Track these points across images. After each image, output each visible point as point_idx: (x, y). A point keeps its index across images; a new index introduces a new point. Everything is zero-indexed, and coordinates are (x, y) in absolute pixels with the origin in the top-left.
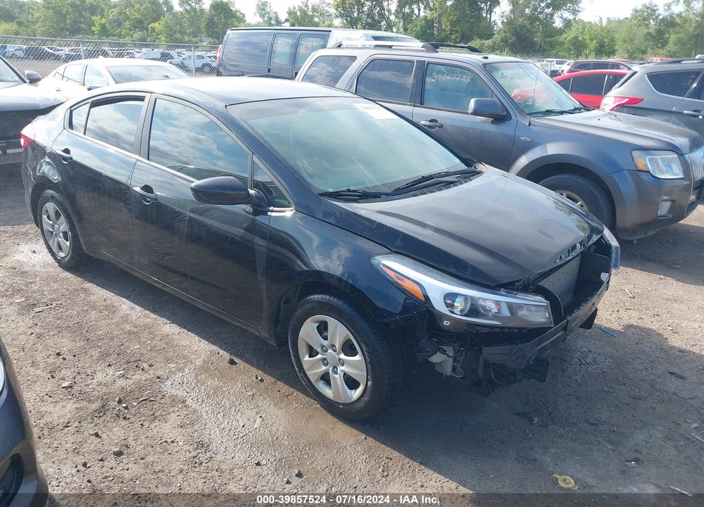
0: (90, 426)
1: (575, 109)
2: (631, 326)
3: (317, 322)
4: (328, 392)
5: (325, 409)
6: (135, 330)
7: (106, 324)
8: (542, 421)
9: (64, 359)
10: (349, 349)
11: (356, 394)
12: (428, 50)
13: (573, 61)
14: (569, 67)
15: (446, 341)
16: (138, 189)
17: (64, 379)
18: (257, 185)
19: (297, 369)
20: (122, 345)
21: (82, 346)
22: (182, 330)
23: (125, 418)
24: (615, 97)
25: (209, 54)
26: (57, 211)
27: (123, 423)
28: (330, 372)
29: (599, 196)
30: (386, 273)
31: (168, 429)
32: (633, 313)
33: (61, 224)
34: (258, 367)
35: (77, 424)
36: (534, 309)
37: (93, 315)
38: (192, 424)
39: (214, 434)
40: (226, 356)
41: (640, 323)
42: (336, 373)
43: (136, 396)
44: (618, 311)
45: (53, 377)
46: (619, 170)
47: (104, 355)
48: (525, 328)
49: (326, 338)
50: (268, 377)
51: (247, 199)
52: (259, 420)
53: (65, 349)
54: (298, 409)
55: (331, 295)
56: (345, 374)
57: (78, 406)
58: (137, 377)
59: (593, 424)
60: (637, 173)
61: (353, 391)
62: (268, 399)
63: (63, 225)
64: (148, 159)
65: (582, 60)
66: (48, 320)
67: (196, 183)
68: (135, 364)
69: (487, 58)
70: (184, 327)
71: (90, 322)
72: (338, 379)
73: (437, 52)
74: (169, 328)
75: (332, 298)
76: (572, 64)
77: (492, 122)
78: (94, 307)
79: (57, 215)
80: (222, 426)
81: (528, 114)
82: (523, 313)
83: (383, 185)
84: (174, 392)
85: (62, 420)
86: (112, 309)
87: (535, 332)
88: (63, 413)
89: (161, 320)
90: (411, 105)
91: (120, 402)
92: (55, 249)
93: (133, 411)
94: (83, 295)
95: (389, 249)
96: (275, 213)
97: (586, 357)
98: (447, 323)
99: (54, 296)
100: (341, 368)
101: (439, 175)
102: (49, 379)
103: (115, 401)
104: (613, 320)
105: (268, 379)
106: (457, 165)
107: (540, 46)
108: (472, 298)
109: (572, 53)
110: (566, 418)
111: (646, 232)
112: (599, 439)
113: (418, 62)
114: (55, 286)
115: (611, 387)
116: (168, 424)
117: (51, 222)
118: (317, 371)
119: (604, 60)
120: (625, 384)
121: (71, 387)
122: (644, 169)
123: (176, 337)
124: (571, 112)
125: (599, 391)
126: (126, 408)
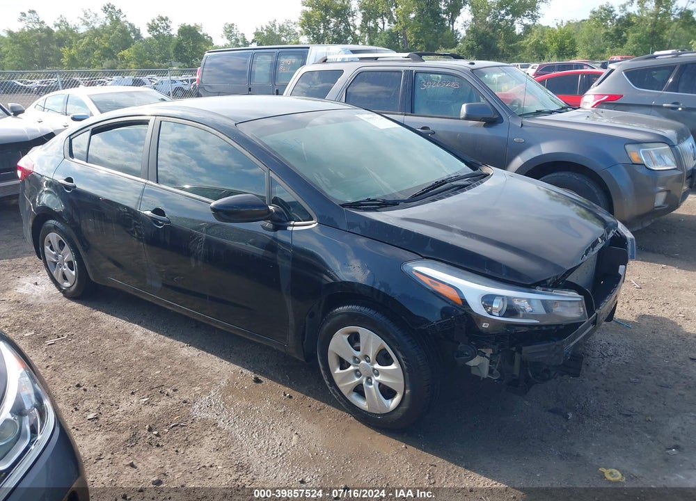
0: (124, 456)
1: (563, 108)
2: (644, 316)
3: (348, 334)
4: (363, 404)
5: (360, 421)
6: (153, 355)
7: (122, 351)
8: (577, 416)
9: (85, 390)
10: (384, 358)
11: (393, 403)
12: (415, 60)
13: (538, 65)
14: (534, 71)
15: (486, 343)
16: (148, 213)
17: (88, 411)
18: (276, 201)
19: (327, 382)
20: (142, 371)
21: (102, 376)
22: (201, 352)
23: (158, 446)
24: (595, 95)
25: (180, 78)
26: (61, 241)
27: (157, 450)
28: (364, 383)
29: (596, 191)
30: (420, 280)
31: (204, 453)
32: (644, 304)
33: (66, 253)
34: (284, 384)
35: (109, 456)
36: (568, 305)
37: (107, 343)
38: (228, 446)
39: (251, 454)
40: (251, 375)
41: (652, 313)
42: (371, 384)
43: (165, 423)
44: (628, 302)
45: (76, 409)
46: (614, 164)
47: (126, 384)
48: (561, 325)
49: (358, 349)
50: (296, 393)
51: (268, 215)
52: (295, 437)
53: (84, 379)
54: (333, 424)
55: (361, 305)
56: (380, 384)
57: (108, 437)
58: (162, 403)
59: (627, 415)
60: (633, 166)
61: (390, 401)
62: (300, 415)
63: (68, 254)
64: (157, 183)
65: (545, 63)
66: (62, 352)
67: (214, 203)
68: (158, 390)
69: (473, 64)
70: (203, 349)
71: (106, 350)
72: (372, 389)
73: (424, 61)
74: (186, 351)
75: (362, 309)
76: (537, 68)
77: (484, 126)
78: (107, 336)
79: (61, 245)
80: (259, 446)
81: (520, 116)
82: (557, 310)
83: (400, 192)
84: (204, 415)
85: (93, 453)
86: (126, 337)
87: (569, 328)
88: (93, 445)
89: (178, 344)
90: (402, 114)
91: (150, 430)
92: (59, 279)
93: (165, 438)
94: (93, 325)
95: (420, 255)
96: (298, 227)
97: (607, 349)
98: (485, 325)
99: (64, 327)
100: (375, 379)
101: (450, 180)
102: (72, 411)
103: (145, 429)
104: (625, 311)
105: (296, 395)
106: (464, 169)
107: (503, 52)
108: (509, 298)
109: (535, 56)
110: (600, 412)
111: (642, 224)
112: (637, 429)
113: (406, 71)
114: (64, 317)
115: (637, 378)
116: (203, 449)
117: (54, 253)
118: (350, 383)
119: (566, 61)
120: (650, 373)
121: (97, 418)
122: (638, 162)
123: (195, 360)
124: (559, 111)
125: (626, 382)
126: (158, 435)
